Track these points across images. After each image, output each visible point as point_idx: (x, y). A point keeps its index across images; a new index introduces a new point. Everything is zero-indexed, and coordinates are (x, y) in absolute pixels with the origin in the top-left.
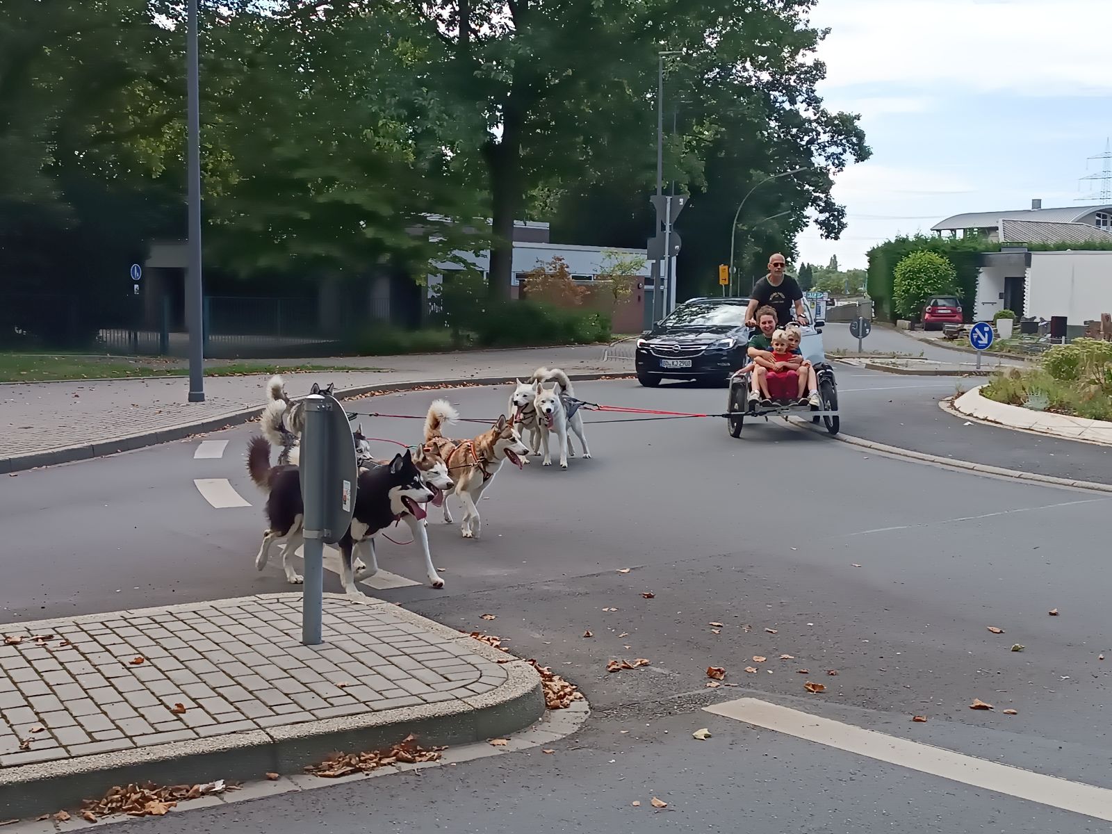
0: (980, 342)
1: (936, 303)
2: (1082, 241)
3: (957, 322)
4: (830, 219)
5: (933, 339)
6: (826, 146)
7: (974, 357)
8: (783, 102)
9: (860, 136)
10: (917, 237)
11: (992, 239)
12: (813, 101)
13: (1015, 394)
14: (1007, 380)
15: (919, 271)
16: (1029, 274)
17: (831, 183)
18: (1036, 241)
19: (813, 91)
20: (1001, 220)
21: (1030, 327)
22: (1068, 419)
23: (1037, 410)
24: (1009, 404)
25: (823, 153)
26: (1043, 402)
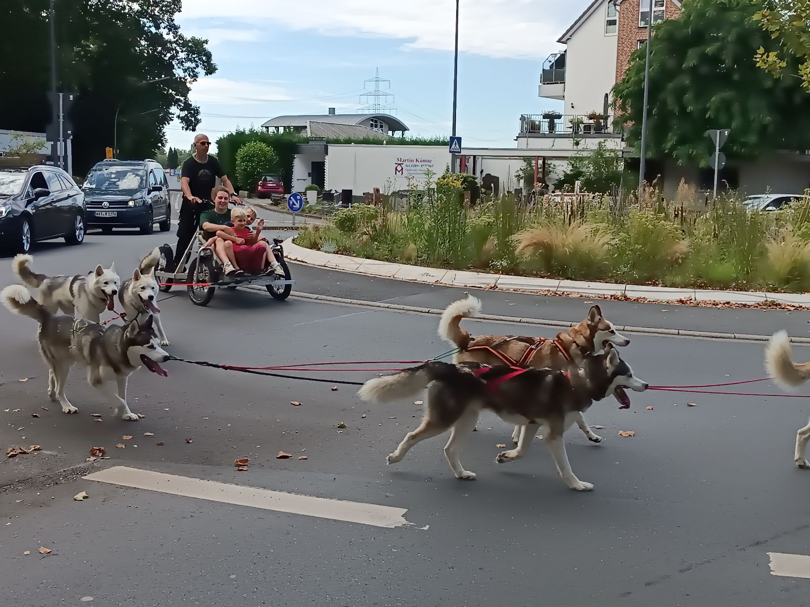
0: (294, 206)
1: (265, 179)
2: (362, 138)
3: (280, 193)
4: (189, 115)
5: (264, 205)
6: (183, 62)
7: (291, 217)
8: (150, 27)
9: (209, 56)
10: (251, 131)
11: (303, 134)
12: (173, 28)
13: (315, 241)
14: (310, 232)
15: (253, 156)
16: (327, 160)
17: (188, 90)
18: (332, 136)
19: (172, 20)
20: (308, 121)
21: (328, 196)
22: (349, 259)
23: (329, 253)
24: (311, 249)
25: (182, 67)
26: (333, 247)
